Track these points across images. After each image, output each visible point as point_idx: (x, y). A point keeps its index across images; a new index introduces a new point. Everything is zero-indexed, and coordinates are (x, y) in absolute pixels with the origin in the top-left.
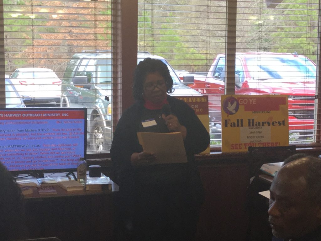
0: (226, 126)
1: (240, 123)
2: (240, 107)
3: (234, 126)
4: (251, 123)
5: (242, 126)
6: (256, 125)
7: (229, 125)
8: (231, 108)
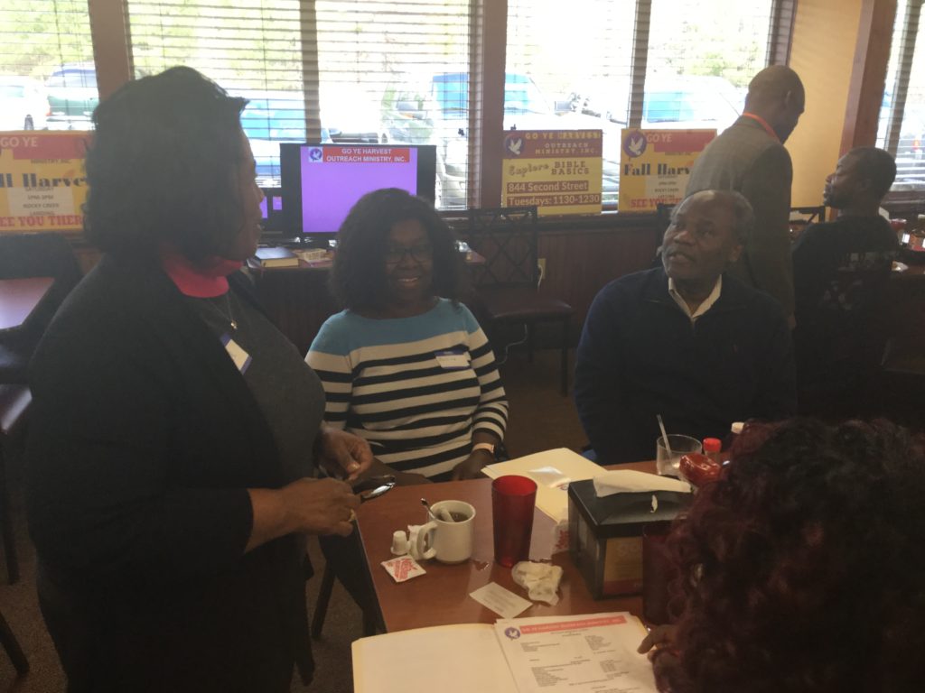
0: (626, 173)
1: (646, 170)
2: (648, 145)
3: (638, 173)
4: (662, 169)
5: (649, 173)
6: (669, 173)
7: (630, 173)
8: (635, 147)
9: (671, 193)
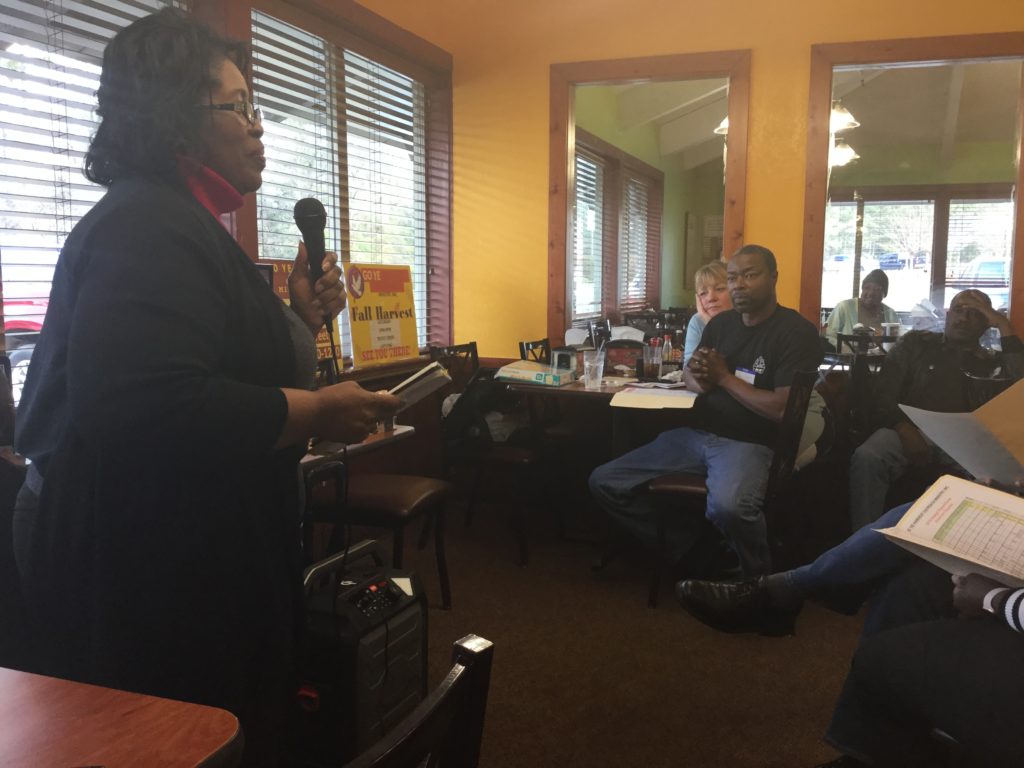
0: (355, 319)
1: (368, 313)
2: (365, 285)
3: (363, 319)
4: (379, 314)
5: (371, 318)
6: (385, 317)
7: (357, 317)
8: (356, 285)
9: (389, 342)
